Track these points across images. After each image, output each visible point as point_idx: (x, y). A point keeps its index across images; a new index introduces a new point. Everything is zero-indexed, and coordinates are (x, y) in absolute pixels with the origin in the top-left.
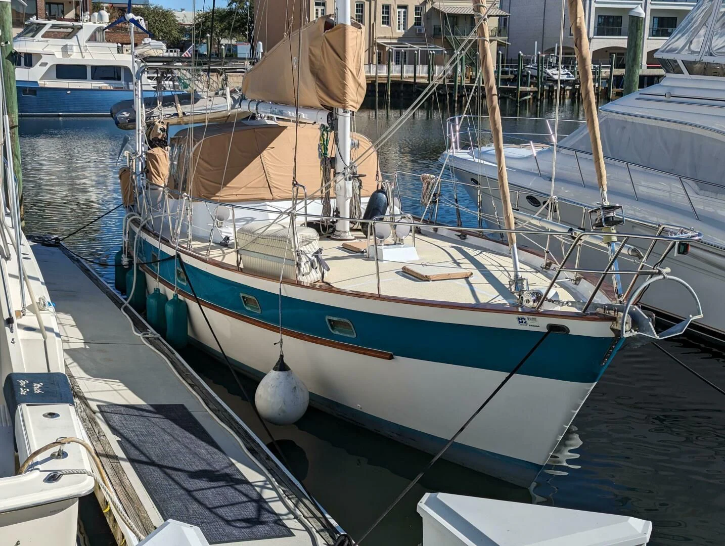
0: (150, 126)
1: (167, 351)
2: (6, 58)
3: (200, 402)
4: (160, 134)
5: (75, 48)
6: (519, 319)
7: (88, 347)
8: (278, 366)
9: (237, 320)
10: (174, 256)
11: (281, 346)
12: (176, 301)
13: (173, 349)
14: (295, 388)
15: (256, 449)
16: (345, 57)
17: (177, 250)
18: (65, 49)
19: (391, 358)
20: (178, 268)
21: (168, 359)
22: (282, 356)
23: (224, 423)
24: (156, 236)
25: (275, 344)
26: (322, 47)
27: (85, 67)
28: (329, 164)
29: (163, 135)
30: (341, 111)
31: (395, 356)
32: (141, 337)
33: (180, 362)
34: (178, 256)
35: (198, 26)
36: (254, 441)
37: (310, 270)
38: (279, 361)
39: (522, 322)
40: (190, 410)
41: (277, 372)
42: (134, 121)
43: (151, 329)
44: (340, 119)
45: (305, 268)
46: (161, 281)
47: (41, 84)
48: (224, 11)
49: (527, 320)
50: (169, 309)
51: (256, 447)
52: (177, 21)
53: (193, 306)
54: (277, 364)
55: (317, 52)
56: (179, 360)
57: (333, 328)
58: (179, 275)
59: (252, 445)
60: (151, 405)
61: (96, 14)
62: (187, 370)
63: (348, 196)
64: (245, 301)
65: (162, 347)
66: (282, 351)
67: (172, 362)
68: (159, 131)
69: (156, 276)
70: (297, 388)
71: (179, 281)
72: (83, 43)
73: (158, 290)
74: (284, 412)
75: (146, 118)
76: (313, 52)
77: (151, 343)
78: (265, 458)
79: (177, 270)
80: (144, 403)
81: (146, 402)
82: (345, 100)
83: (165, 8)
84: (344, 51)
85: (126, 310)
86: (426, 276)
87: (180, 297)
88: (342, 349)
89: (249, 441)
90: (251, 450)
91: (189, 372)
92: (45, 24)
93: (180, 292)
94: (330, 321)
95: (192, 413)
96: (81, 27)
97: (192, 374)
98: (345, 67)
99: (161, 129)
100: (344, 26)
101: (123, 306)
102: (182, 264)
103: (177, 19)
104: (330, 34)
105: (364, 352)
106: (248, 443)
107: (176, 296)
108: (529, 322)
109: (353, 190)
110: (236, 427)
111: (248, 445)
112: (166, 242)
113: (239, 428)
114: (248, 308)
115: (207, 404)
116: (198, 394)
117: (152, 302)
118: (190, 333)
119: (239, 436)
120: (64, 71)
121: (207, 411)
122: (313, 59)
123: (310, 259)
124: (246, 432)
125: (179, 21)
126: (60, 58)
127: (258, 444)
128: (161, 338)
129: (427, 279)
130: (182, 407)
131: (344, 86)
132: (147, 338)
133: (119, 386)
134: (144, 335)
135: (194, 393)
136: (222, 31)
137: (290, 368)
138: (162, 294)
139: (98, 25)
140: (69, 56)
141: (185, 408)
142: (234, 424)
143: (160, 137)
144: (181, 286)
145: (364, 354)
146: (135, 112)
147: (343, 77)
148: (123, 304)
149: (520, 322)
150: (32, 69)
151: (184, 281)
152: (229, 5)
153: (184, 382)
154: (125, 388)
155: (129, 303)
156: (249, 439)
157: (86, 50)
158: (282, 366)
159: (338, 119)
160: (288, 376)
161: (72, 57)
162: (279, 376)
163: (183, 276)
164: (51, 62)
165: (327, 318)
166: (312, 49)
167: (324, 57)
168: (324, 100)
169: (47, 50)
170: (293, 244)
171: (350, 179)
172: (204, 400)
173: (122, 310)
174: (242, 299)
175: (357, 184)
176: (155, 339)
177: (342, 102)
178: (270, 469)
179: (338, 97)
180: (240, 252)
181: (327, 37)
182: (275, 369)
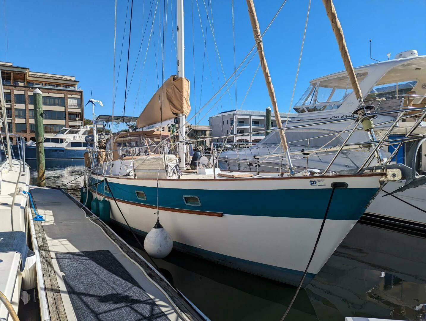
0: (100, 142)
1: (101, 224)
3: (118, 248)
4: (103, 145)
5: (78, 137)
6: (311, 182)
7: (55, 224)
8: (157, 226)
9: (134, 206)
10: (104, 180)
11: (158, 215)
12: (104, 201)
13: (104, 223)
14: (166, 237)
15: (153, 274)
16: (182, 91)
17: (105, 177)
18: (74, 137)
19: (222, 215)
20: (106, 186)
21: (102, 228)
22: (158, 220)
23: (132, 259)
24: (96, 174)
25: (155, 214)
26: (172, 88)
27: (81, 143)
28: (176, 139)
29: (105, 145)
30: (181, 115)
31: (224, 215)
32: (89, 219)
33: (108, 229)
34: (106, 179)
36: (151, 269)
37: (173, 175)
38: (157, 223)
39: (313, 184)
40: (112, 253)
41: (156, 229)
42: (93, 140)
43: (94, 215)
44: (181, 118)
45: (170, 173)
46: (98, 194)
47: (66, 148)
49: (317, 182)
50: (101, 205)
51: (153, 273)
53: (112, 202)
54: (156, 225)
55: (170, 90)
56: (107, 228)
57: (187, 202)
58: (106, 189)
59: (151, 272)
60: (82, 252)
61: (85, 127)
62: (112, 232)
63: (185, 152)
64: (138, 195)
65: (99, 223)
66: (158, 218)
67: (104, 229)
68: (103, 143)
69: (96, 192)
70: (167, 237)
71: (106, 192)
72: (80, 135)
73: (97, 198)
74: (160, 251)
75: (98, 139)
76: (168, 91)
77: (94, 221)
78: (159, 280)
79: (105, 186)
80: (78, 251)
81: (80, 250)
82: (182, 110)
84: (182, 89)
85: (84, 208)
86: (232, 176)
87: (107, 199)
88: (192, 213)
89: (148, 269)
90: (150, 275)
91: (113, 233)
92: (68, 130)
93: (106, 197)
94: (185, 198)
95: (113, 254)
96: (80, 130)
97: (114, 234)
98: (182, 95)
99: (104, 143)
100: (182, 78)
101: (82, 207)
102: (107, 183)
104: (176, 83)
105: (206, 214)
106: (147, 270)
107: (104, 198)
108: (318, 183)
109: (187, 149)
110: (139, 261)
111: (148, 272)
112: (101, 175)
113: (141, 261)
114: (139, 199)
115: (122, 249)
116: (117, 244)
117: (94, 204)
118: (111, 217)
119: (142, 266)
120: (73, 144)
121: (122, 253)
122: (168, 94)
123: (172, 169)
124: (145, 263)
126: (72, 140)
127: (154, 271)
128: (99, 219)
129: (233, 177)
130: (108, 251)
131: (182, 104)
132: (92, 219)
133: (66, 242)
134: (90, 218)
135: (115, 243)
137: (163, 227)
138: (99, 200)
139: (86, 130)
140: (76, 139)
141: (110, 252)
142: (138, 259)
143: (103, 146)
144: (107, 194)
145: (206, 215)
146: (94, 136)
147: (182, 99)
148: (83, 206)
149: (312, 184)
150: (63, 143)
151: (108, 191)
153: (109, 238)
154: (70, 243)
155: (85, 206)
156: (148, 268)
157: (81, 138)
158: (158, 226)
159: (179, 119)
160: (162, 231)
161: (77, 140)
162: (157, 231)
163: (108, 189)
164: (69, 141)
165: (184, 196)
166: (168, 89)
167: (172, 92)
168: (174, 110)
169: (68, 138)
170: (164, 160)
171: (185, 144)
172: (120, 247)
173: (82, 209)
174: (136, 194)
175: (189, 147)
176: (96, 219)
177: (181, 111)
178: (163, 287)
179: (180, 109)
180: (135, 171)
181: (174, 84)
182: (155, 227)
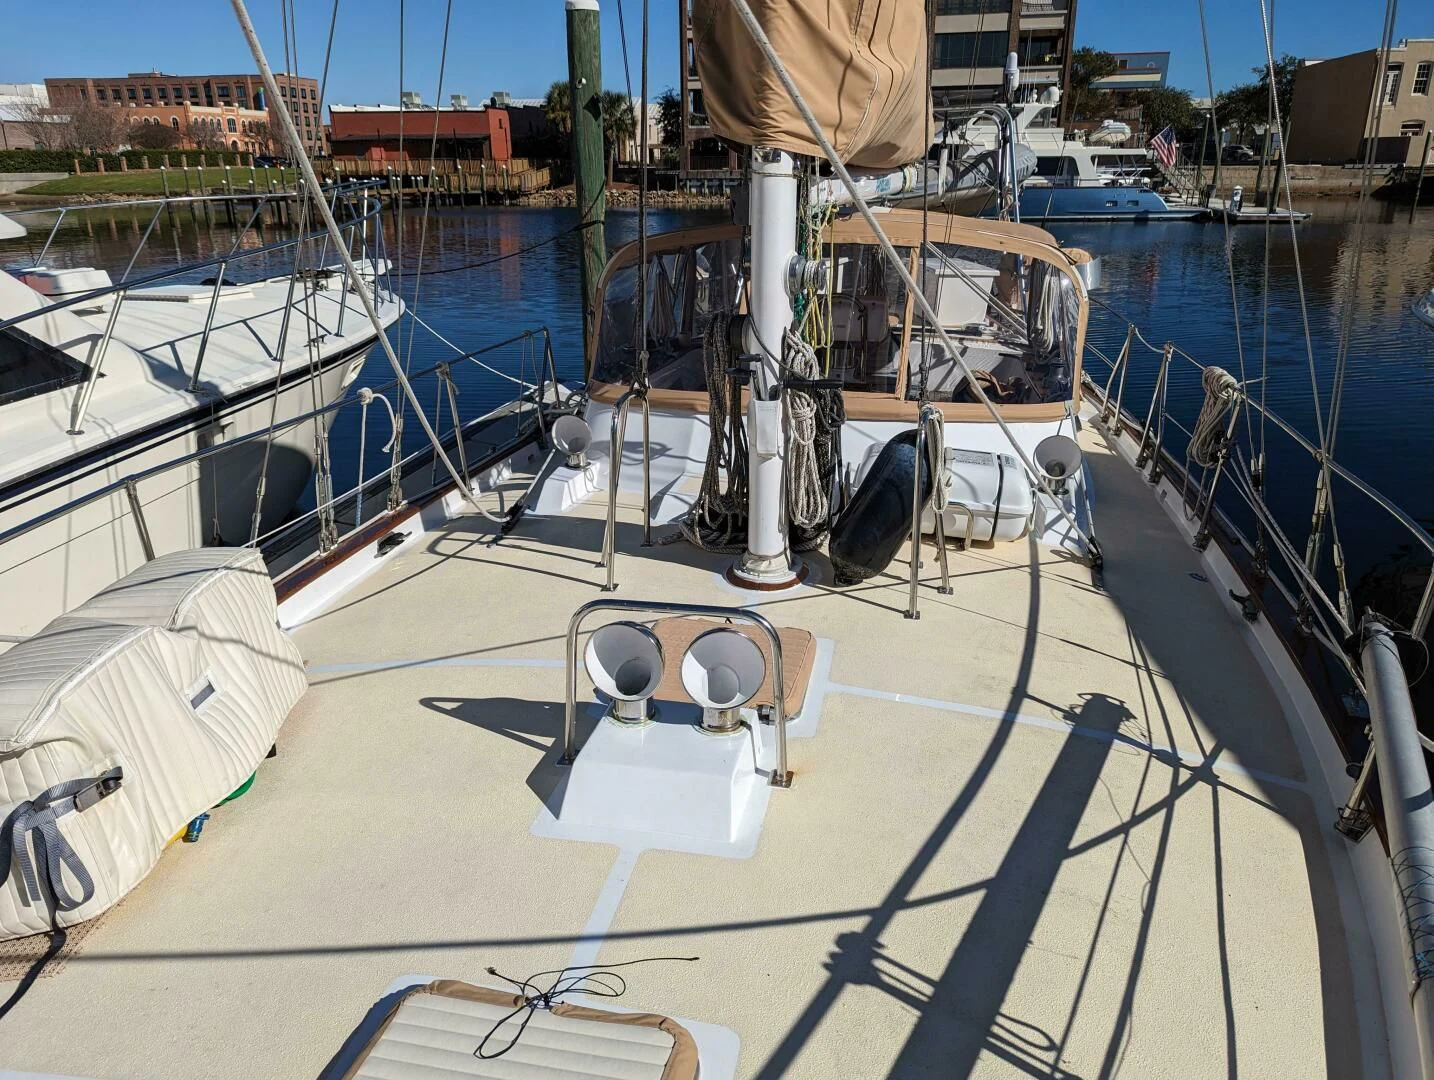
2: (584, 108)
35: (1218, 110)
48: (1254, 88)
52: (1192, 105)
83: (1179, 89)
103: (1192, 102)
125: (1195, 105)
136: (1248, 114)
152: (1262, 79)
